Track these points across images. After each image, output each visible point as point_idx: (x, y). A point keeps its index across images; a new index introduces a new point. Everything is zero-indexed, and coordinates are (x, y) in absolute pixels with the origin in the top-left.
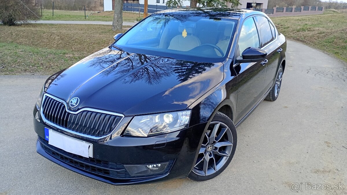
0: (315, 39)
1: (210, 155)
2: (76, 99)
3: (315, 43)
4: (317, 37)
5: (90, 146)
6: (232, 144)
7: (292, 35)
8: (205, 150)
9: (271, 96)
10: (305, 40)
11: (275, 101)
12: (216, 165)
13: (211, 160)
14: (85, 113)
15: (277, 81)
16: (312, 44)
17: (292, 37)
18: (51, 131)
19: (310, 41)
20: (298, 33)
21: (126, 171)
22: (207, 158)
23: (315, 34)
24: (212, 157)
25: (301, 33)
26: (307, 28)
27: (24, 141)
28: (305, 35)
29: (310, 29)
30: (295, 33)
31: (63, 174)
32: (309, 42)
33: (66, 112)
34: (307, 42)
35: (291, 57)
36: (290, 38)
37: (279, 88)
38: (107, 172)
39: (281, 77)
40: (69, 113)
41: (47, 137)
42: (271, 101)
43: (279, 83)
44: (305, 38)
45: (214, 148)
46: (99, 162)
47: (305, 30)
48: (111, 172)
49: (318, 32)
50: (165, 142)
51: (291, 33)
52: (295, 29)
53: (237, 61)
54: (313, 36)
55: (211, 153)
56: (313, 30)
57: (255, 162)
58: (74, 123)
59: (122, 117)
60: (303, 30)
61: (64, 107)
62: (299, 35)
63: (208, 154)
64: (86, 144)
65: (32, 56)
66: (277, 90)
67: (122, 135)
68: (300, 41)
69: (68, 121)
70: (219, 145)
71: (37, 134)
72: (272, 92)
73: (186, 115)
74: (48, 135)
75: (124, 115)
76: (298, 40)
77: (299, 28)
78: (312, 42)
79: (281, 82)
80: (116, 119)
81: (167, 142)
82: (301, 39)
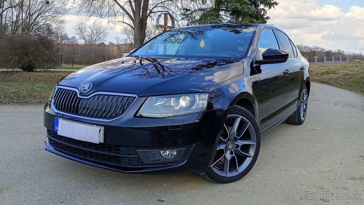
0: (340, 81)
1: (231, 153)
2: (89, 85)
3: (341, 84)
4: (343, 78)
5: (101, 129)
6: (255, 144)
7: (316, 78)
8: (226, 147)
9: (297, 117)
10: (330, 82)
11: (302, 126)
12: (239, 167)
13: (233, 159)
14: (97, 97)
15: (302, 102)
16: (338, 85)
17: (316, 79)
18: (61, 120)
19: (336, 83)
20: (322, 76)
21: (139, 158)
22: (228, 156)
23: (341, 76)
24: (234, 155)
25: (325, 76)
26: (332, 71)
27: (33, 151)
28: (330, 78)
29: (334, 72)
30: (319, 76)
31: (71, 175)
32: (334, 84)
33: (77, 98)
34: (332, 84)
35: (316, 94)
36: (314, 81)
37: (305, 112)
38: (117, 159)
39: (307, 100)
40: (80, 99)
41: (56, 128)
42: (297, 124)
43: (304, 106)
44: (330, 80)
45: (235, 146)
46: (109, 148)
47: (329, 73)
48: (122, 160)
49: (343, 74)
50: (181, 124)
51: (315, 77)
52: (319, 73)
53: (257, 62)
54: (338, 78)
55: (232, 151)
56: (338, 73)
57: (282, 170)
58: (84, 108)
59: (136, 97)
60: (327, 73)
61: (76, 93)
62: (323, 78)
63: (228, 152)
64: (96, 129)
65: (48, 91)
66: (303, 112)
67: (135, 115)
68: (325, 83)
69: (79, 106)
70: (241, 143)
71: (46, 129)
72: (297, 113)
73: (204, 100)
74: (58, 126)
75: (138, 96)
76: (322, 82)
77: (322, 71)
78: (338, 84)
79: (306, 105)
80: (129, 100)
81: (184, 124)
82: (326, 82)
